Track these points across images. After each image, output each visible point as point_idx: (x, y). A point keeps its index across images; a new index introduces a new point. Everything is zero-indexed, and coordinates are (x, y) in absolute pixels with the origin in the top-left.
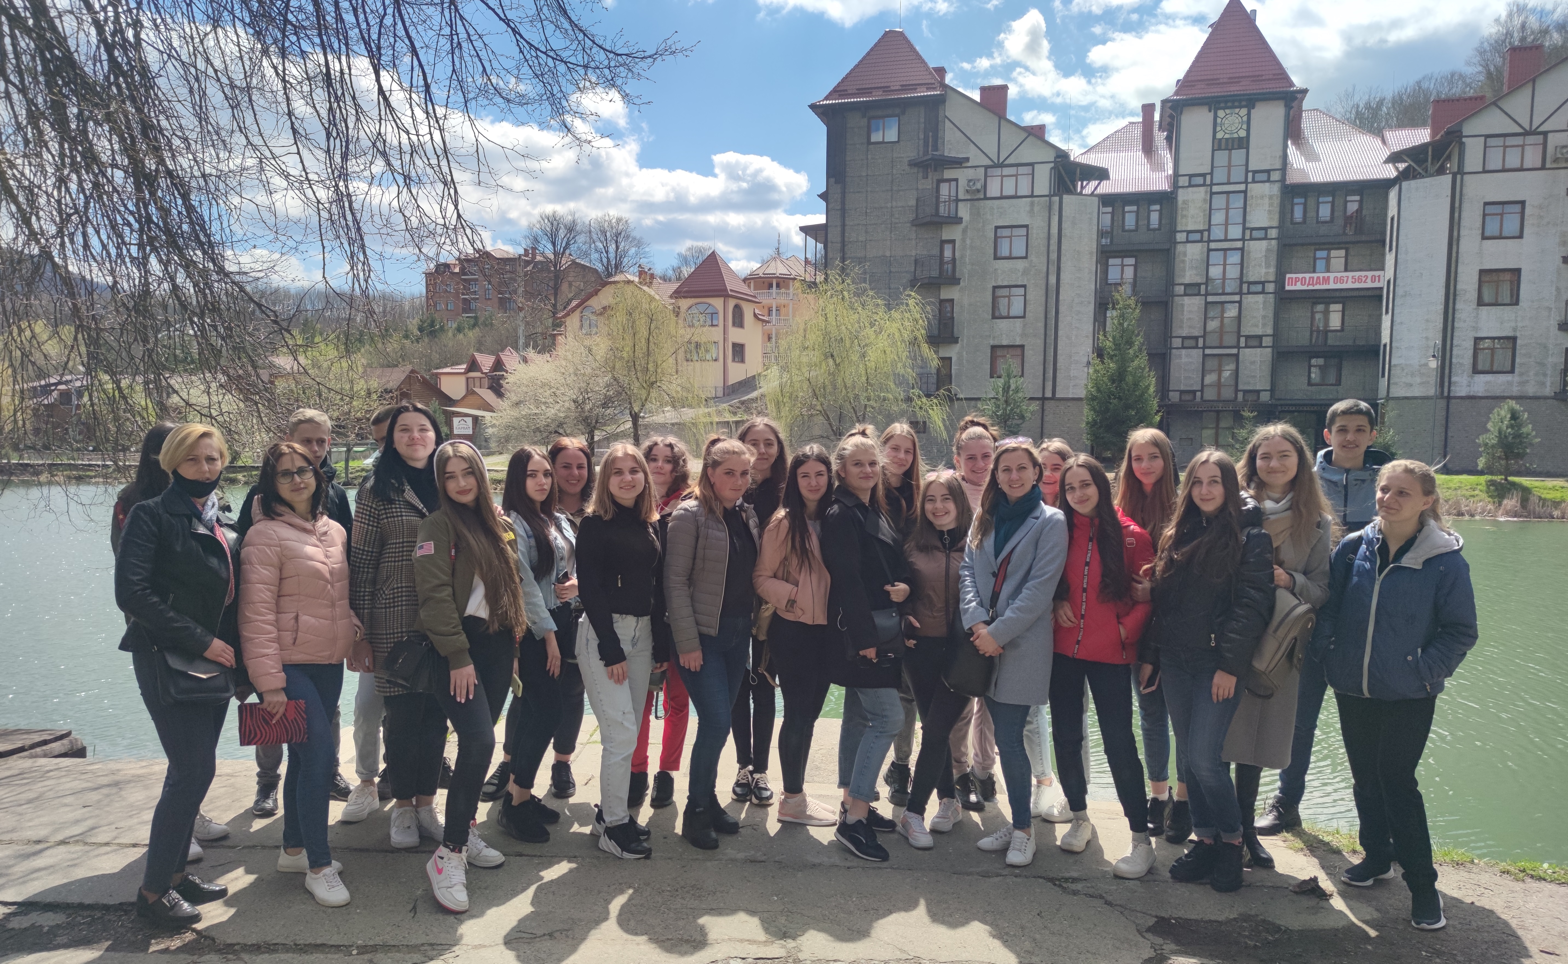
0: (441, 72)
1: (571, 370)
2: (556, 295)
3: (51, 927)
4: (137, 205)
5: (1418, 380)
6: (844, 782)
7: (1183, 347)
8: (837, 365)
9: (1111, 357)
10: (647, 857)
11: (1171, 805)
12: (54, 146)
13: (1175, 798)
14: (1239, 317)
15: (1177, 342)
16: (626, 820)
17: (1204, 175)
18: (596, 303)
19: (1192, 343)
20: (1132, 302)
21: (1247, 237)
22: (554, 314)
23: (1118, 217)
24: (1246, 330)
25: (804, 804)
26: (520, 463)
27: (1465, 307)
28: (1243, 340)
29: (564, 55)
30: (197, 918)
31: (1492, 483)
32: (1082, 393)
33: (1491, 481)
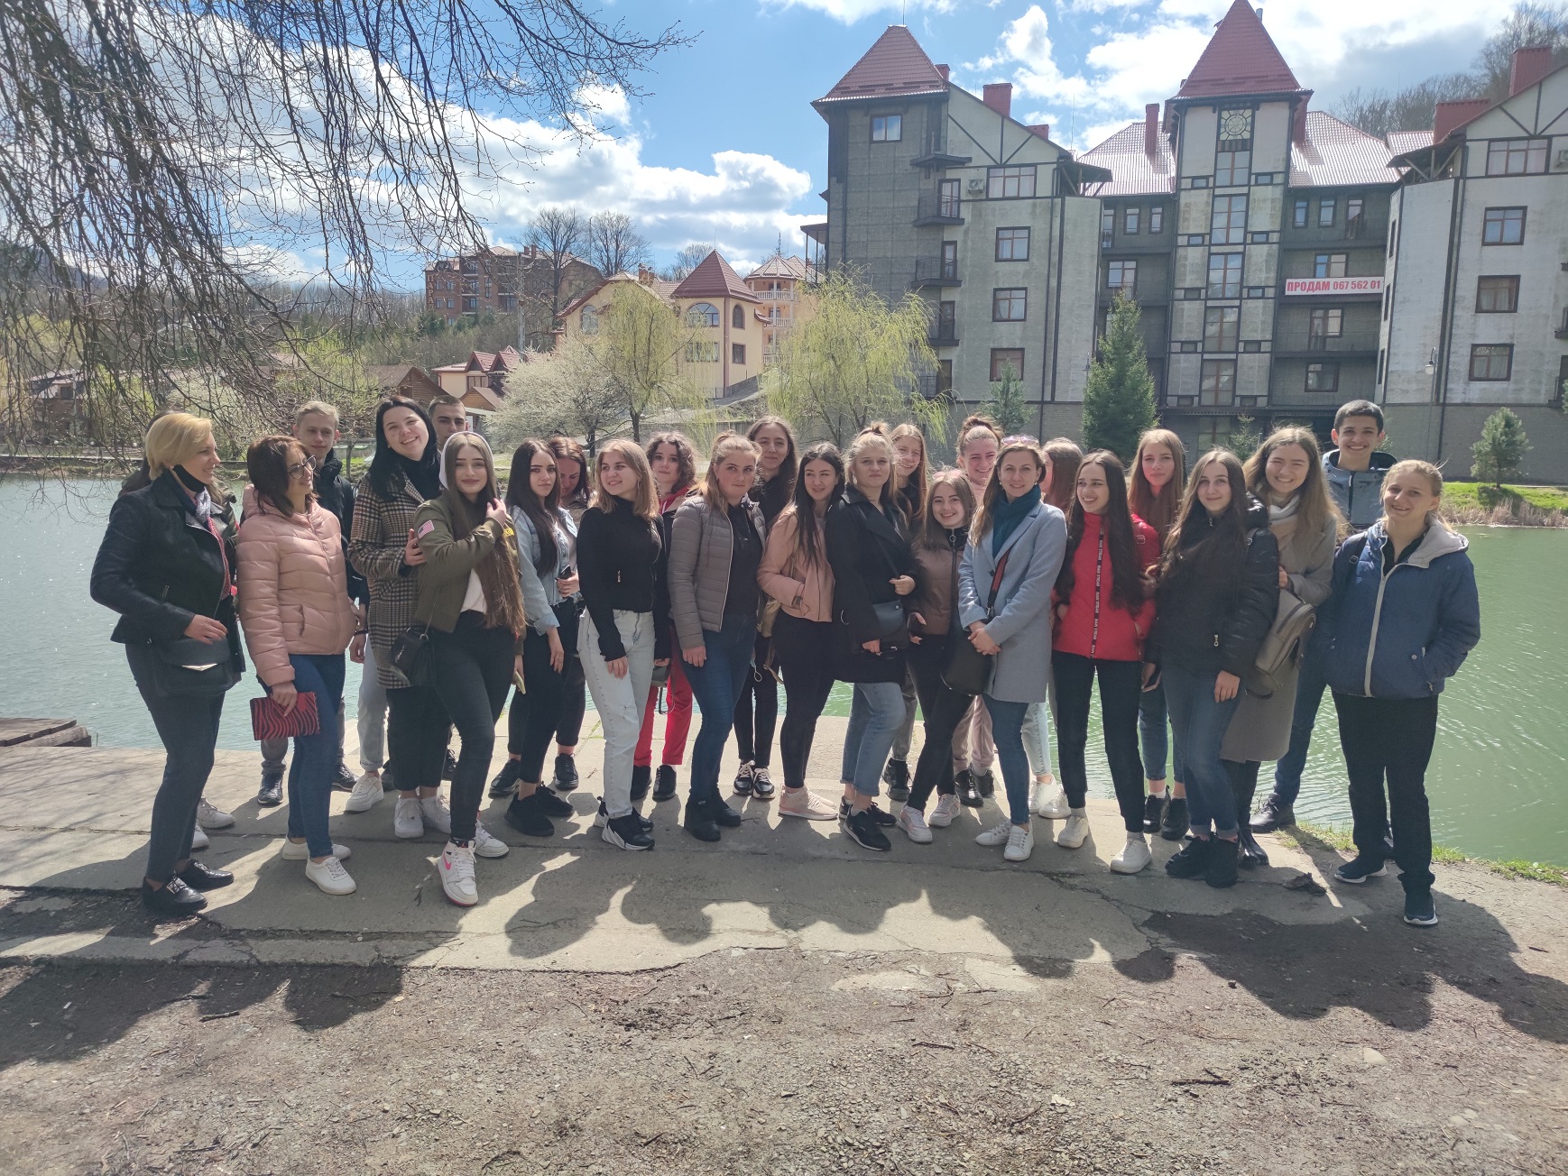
0: (440, 59)
1: (572, 370)
2: (556, 293)
3: (58, 912)
4: (133, 195)
5: (1414, 386)
6: (847, 778)
7: (1182, 352)
8: (838, 367)
9: (1111, 361)
10: (650, 849)
11: (1167, 804)
12: (47, 131)
13: (1172, 797)
14: (1239, 322)
15: (1176, 347)
16: (629, 813)
17: (1206, 178)
18: (596, 302)
19: (1191, 348)
20: (1132, 306)
21: (1249, 241)
22: (555, 312)
23: (1120, 219)
24: (1245, 336)
25: (805, 798)
26: (523, 458)
27: (1464, 314)
28: (1241, 345)
29: (565, 43)
30: (202, 904)
31: (1484, 490)
32: (1082, 398)
33: (1483, 488)
